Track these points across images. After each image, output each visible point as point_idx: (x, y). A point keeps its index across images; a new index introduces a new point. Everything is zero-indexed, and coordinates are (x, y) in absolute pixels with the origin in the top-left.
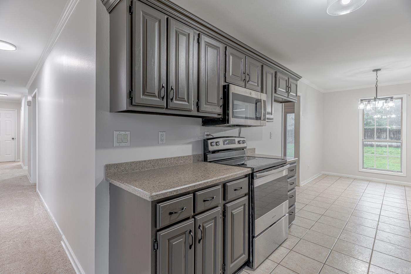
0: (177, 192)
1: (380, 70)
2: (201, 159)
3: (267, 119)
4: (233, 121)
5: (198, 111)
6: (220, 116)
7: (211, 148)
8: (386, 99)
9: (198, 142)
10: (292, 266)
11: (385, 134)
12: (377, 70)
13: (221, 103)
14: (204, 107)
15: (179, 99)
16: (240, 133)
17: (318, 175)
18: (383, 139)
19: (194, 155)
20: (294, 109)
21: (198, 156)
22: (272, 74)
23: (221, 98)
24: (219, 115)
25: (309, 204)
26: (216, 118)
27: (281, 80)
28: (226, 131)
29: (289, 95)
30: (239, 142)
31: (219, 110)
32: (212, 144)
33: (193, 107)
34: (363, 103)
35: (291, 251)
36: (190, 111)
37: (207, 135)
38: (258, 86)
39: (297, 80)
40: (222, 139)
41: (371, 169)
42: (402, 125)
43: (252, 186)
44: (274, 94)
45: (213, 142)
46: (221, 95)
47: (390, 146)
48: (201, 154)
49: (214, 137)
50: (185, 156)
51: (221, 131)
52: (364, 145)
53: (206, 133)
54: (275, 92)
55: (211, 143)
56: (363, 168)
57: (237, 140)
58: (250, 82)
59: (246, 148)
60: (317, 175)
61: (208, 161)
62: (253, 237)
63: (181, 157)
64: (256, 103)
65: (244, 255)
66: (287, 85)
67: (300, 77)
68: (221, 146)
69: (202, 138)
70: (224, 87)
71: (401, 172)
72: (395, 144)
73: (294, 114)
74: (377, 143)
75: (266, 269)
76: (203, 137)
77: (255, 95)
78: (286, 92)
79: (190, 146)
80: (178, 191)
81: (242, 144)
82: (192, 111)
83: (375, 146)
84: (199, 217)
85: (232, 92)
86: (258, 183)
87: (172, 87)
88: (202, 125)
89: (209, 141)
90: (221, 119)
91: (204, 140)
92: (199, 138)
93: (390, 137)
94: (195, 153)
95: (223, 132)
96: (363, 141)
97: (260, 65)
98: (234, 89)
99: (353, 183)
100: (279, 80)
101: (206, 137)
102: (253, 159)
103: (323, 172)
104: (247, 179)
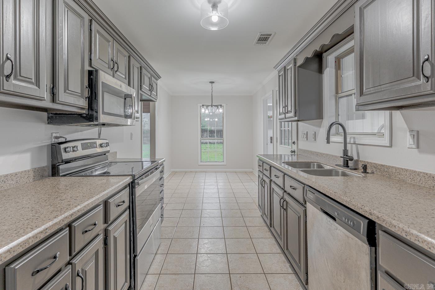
0: (46, 232)
1: (213, 82)
2: (46, 174)
3: (136, 118)
4: (103, 118)
5: (53, 100)
6: (84, 112)
7: (65, 156)
8: (217, 106)
9: (41, 148)
10: (172, 270)
11: (206, 133)
12: (212, 82)
13: (86, 93)
14: (62, 97)
15: (21, 78)
16: (100, 134)
17: (169, 173)
18: (205, 137)
19: (35, 169)
20: (150, 108)
21: (42, 169)
22: (138, 68)
23: (86, 87)
24: (82, 109)
25: (169, 202)
26: (76, 114)
27: (145, 76)
28: (83, 131)
29: (152, 93)
30: (101, 146)
31: (83, 103)
32: (67, 150)
33: (46, 95)
34: (204, 108)
35: (167, 255)
36: (41, 99)
37: (57, 138)
38: (125, 78)
39: (157, 80)
40: (80, 142)
41: (206, 162)
42: (223, 127)
43: (133, 196)
44: (140, 92)
45: (68, 147)
46: (86, 83)
47: (217, 143)
48: (46, 166)
49: (67, 140)
50: (19, 172)
51: (77, 131)
52: (202, 143)
53: (54, 135)
54: (141, 89)
55: (65, 149)
56: (201, 162)
57: (99, 142)
58: (118, 73)
59: (108, 152)
60: (167, 173)
61: (61, 175)
62: (135, 256)
63: (11, 175)
64: (125, 99)
65: (126, 283)
66: (150, 83)
67: (159, 77)
68: (81, 152)
69: (48, 142)
70: (90, 73)
71: (223, 162)
72: (219, 141)
73: (149, 114)
74: (209, 141)
75: (149, 287)
76: (50, 141)
77: (125, 88)
78: (149, 90)
79: (27, 157)
80: (47, 230)
81: (104, 148)
82: (45, 100)
83: (208, 143)
84: (76, 261)
85: (101, 81)
86: (139, 191)
87: (9, 56)
88: (48, 123)
89: (62, 146)
90: (84, 115)
91: (52, 145)
92: (44, 142)
93: (209, 136)
94: (37, 166)
95: (79, 133)
96: (201, 139)
97: (127, 55)
98: (105, 78)
99: (196, 176)
100: (144, 76)
101: (54, 141)
102: (115, 165)
103: (173, 170)
104: (128, 189)
